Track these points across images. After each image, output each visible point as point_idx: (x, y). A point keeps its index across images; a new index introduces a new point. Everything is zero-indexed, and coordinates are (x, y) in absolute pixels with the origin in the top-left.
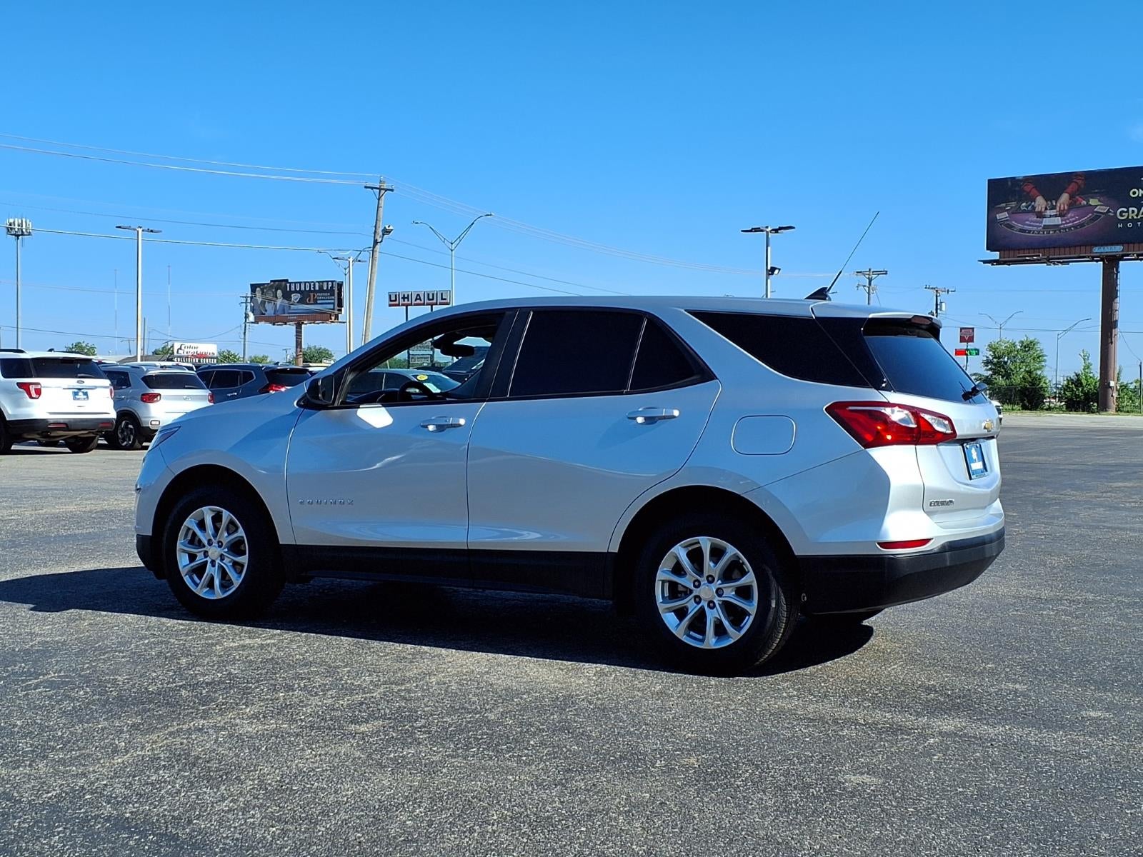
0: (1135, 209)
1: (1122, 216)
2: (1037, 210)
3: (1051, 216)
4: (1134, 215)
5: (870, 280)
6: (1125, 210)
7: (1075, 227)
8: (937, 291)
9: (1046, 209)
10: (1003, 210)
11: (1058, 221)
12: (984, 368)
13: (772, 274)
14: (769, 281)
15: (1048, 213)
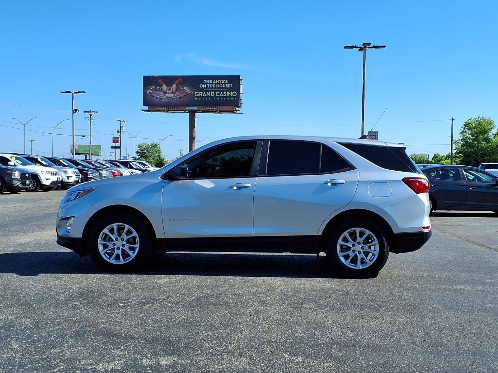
0: (202, 93)
1: (197, 95)
2: (163, 90)
3: (169, 93)
4: (201, 95)
5: (91, 115)
6: (198, 92)
7: (179, 98)
8: (120, 122)
9: (167, 90)
10: (149, 89)
11: (172, 95)
12: (137, 155)
13: (76, 112)
14: (74, 115)
15: (168, 92)
